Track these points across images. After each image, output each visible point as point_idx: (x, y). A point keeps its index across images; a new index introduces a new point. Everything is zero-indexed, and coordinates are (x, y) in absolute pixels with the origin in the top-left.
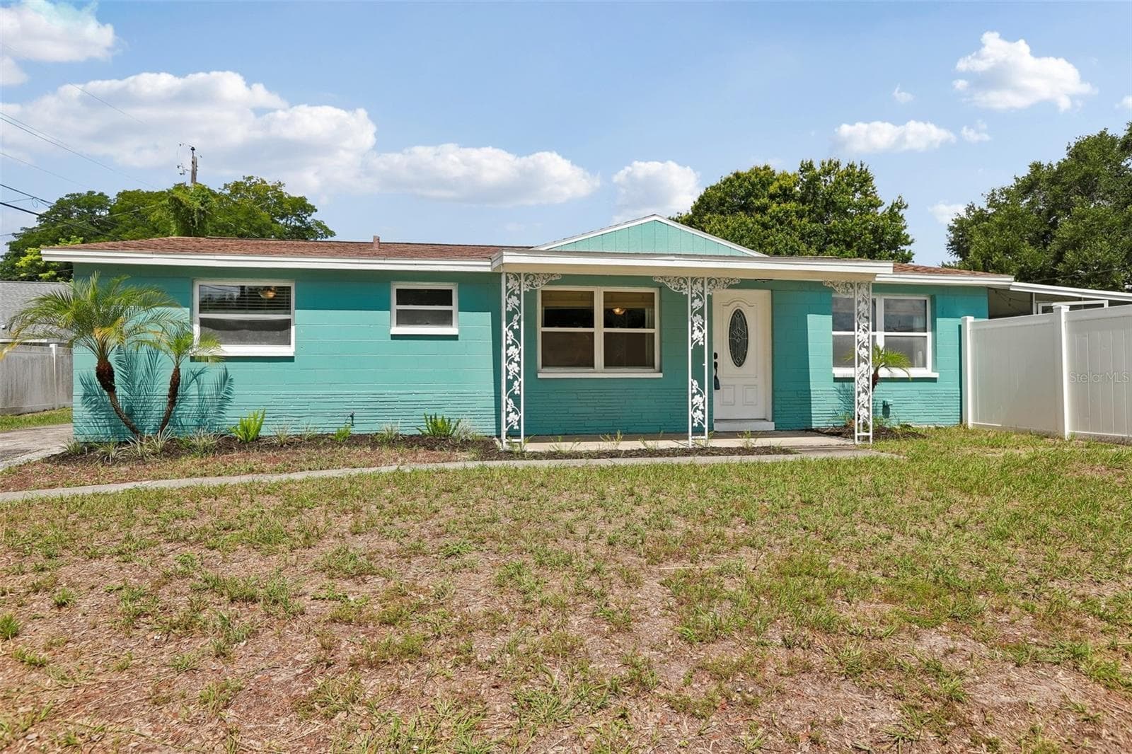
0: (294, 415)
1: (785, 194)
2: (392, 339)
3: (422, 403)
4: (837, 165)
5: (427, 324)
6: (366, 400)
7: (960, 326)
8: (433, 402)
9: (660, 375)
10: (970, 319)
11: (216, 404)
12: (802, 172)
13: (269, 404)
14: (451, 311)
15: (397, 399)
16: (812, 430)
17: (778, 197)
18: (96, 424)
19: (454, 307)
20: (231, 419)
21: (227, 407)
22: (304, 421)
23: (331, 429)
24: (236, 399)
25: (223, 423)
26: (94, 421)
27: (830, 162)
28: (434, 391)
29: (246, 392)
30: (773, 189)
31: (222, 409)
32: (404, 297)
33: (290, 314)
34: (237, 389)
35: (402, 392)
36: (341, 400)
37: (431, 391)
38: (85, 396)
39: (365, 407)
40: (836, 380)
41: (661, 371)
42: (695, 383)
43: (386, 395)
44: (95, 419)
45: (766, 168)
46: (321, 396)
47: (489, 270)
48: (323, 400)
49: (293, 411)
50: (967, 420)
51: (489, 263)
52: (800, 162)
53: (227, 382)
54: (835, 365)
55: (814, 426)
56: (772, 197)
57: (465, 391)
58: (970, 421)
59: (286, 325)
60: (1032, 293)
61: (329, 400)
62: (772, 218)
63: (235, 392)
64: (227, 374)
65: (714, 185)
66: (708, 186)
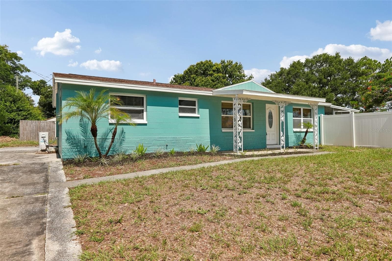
0: (147, 146)
1: (218, 70)
2: (179, 118)
3: (189, 140)
4: (232, 62)
5: (188, 112)
6: (171, 139)
7: (319, 117)
8: (192, 140)
9: (254, 131)
10: (322, 115)
11: (119, 142)
12: (221, 63)
13: (138, 142)
14: (195, 108)
15: (181, 139)
16: (289, 147)
17: (216, 71)
18: (72, 151)
19: (196, 107)
20: (124, 148)
21: (123, 143)
22: (150, 148)
23: (153, 151)
24: (126, 140)
25: (122, 149)
26: (71, 150)
27: (230, 61)
28: (192, 136)
29: (130, 137)
30: (214, 68)
31: (122, 144)
32: (181, 102)
33: (143, 107)
34: (127, 136)
35: (183, 137)
36: (163, 140)
37: (191, 136)
38: (67, 139)
39: (171, 142)
40: (294, 132)
41: (253, 129)
42: (282, 133)
43: (178, 138)
44: (72, 149)
45: (210, 61)
46: (156, 138)
47: (211, 95)
48: (158, 140)
49: (147, 144)
50: (322, 144)
51: (212, 93)
52: (221, 60)
53: (123, 133)
54: (294, 128)
55: (289, 146)
56: (214, 71)
57: (201, 136)
58: (323, 144)
59: (142, 111)
60: (332, 108)
61: (159, 140)
62: (215, 78)
63: (126, 137)
64: (123, 130)
65: (193, 65)
66: (191, 65)
